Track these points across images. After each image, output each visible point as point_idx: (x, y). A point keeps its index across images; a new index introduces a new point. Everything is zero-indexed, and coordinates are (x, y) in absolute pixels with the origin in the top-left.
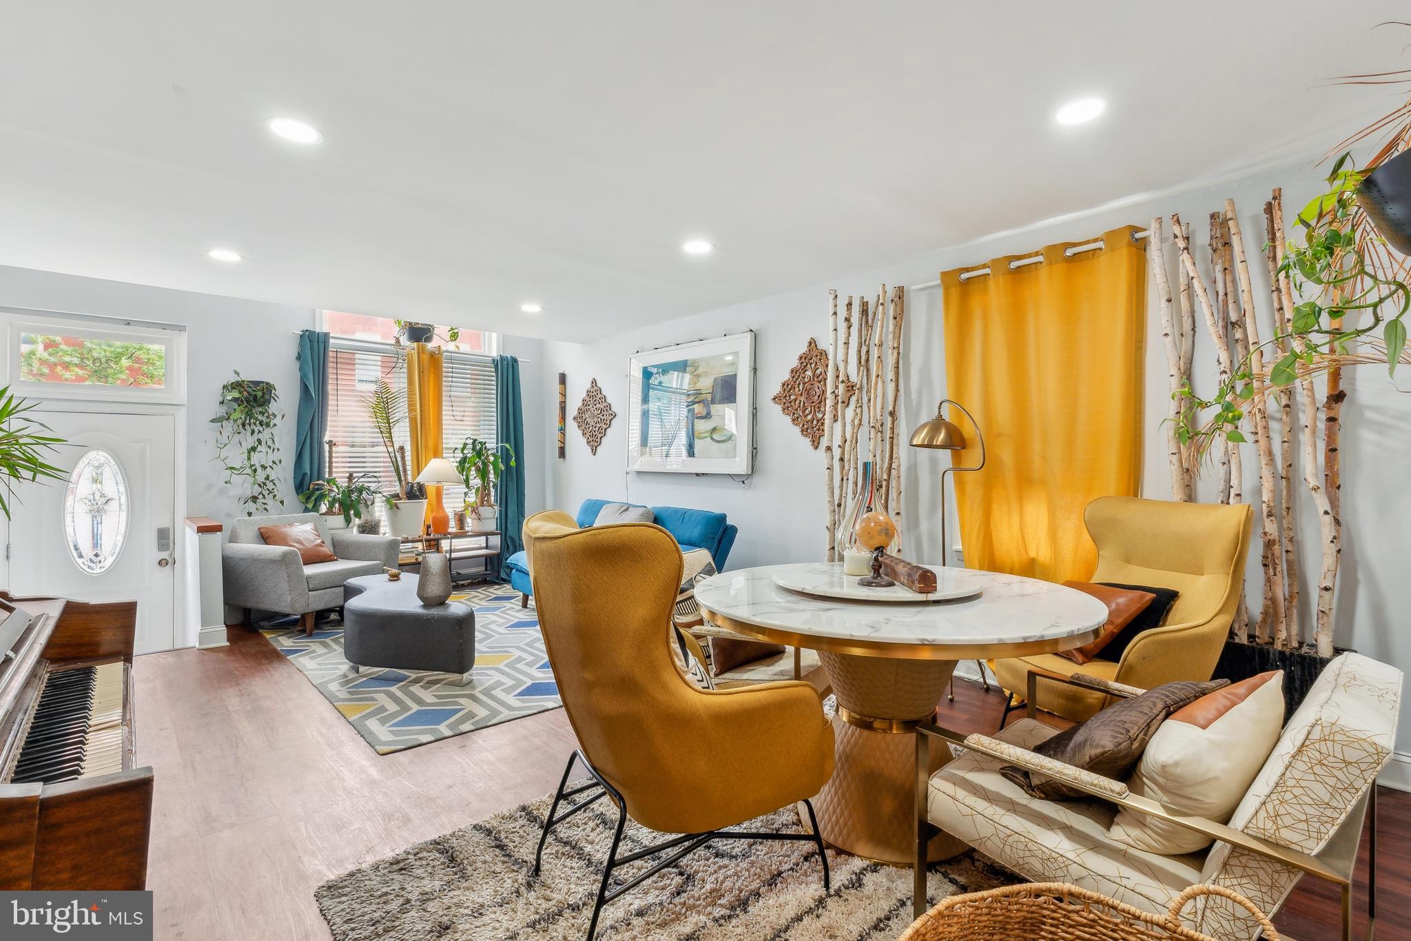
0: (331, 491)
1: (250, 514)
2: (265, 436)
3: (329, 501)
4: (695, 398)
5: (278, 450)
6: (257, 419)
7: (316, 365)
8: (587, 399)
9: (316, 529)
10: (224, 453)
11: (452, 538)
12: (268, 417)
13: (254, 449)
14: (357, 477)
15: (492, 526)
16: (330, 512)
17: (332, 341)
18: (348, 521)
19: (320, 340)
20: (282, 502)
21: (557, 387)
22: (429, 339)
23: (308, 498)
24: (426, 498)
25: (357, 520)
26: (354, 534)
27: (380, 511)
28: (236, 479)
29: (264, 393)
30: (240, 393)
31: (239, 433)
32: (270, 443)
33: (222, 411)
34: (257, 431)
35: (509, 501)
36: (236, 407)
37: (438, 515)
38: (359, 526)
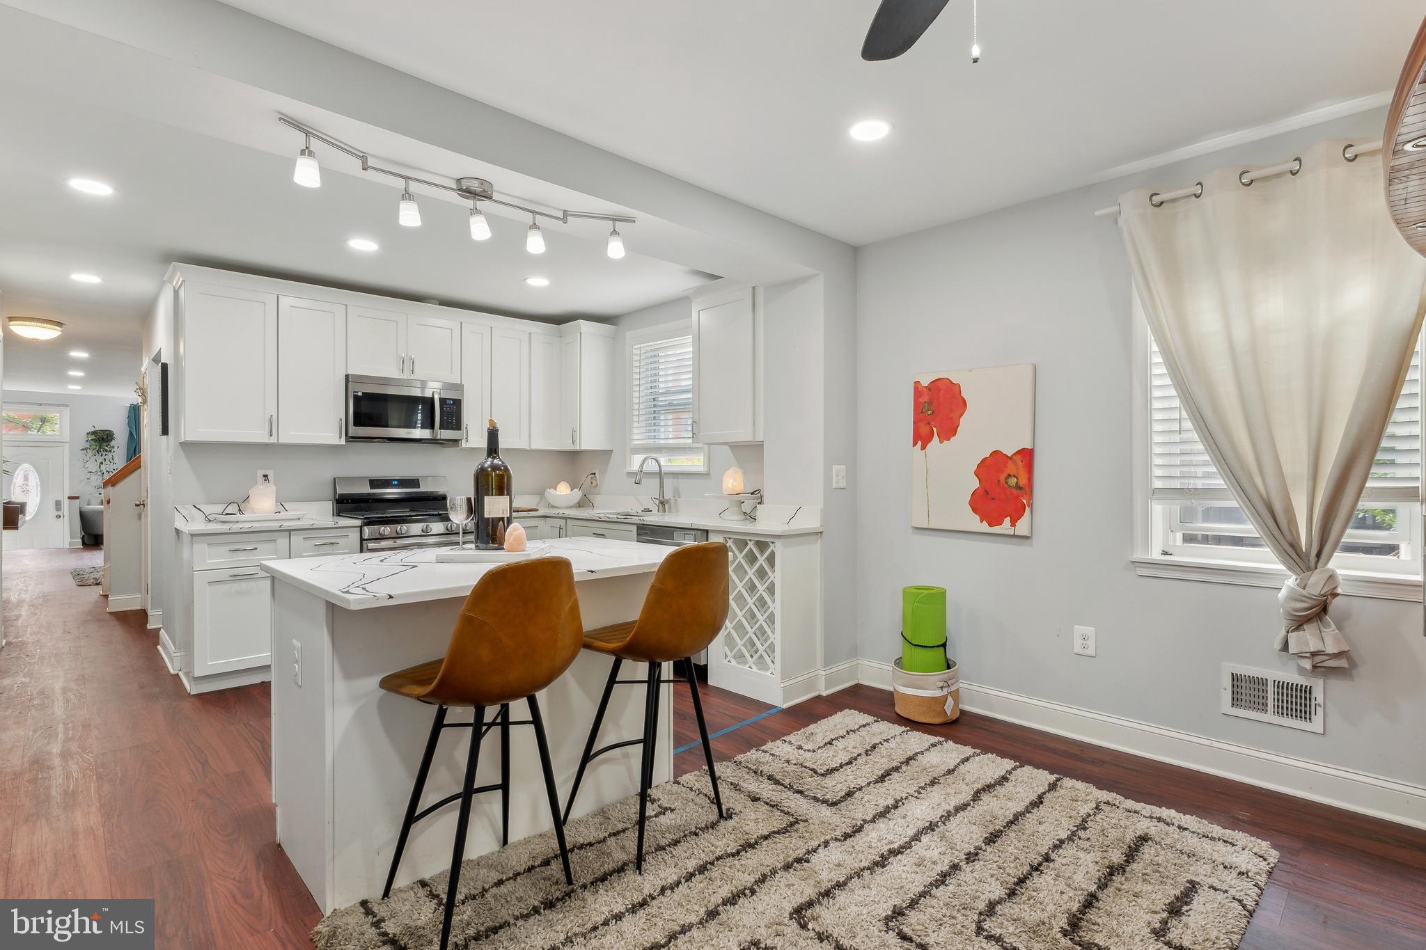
2: (109, 456)
5: (116, 462)
6: (104, 449)
10: (87, 465)
12: (110, 448)
13: (102, 463)
28: (93, 477)
29: (108, 436)
30: (96, 436)
31: (95, 455)
32: (111, 459)
33: (87, 445)
34: (104, 454)
36: (94, 443)
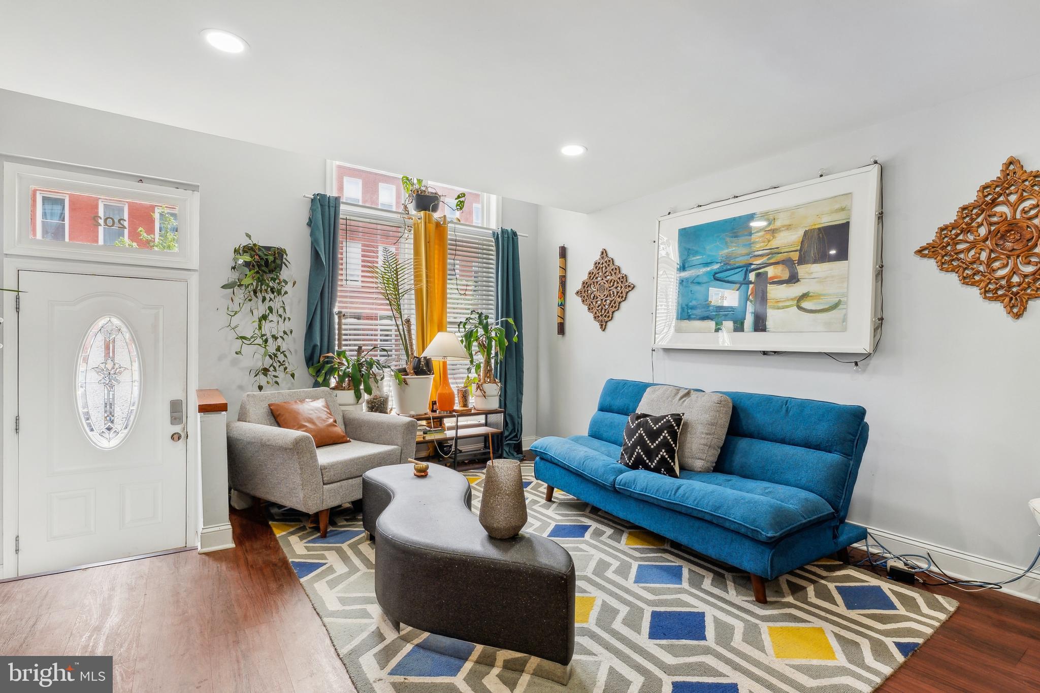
0: (341, 364)
1: (260, 388)
2: (276, 304)
3: (339, 375)
4: (769, 259)
5: (289, 319)
6: (268, 286)
7: (327, 231)
8: (595, 271)
9: (327, 406)
11: (458, 416)
12: (279, 284)
13: (265, 318)
14: (366, 350)
15: (494, 404)
16: (338, 387)
17: (343, 207)
18: (358, 396)
19: (331, 205)
20: (293, 376)
21: (557, 261)
22: (435, 209)
23: (318, 372)
24: (433, 374)
25: (366, 395)
26: (362, 412)
27: (388, 387)
28: (247, 350)
29: (275, 258)
30: (252, 257)
31: (250, 300)
32: (281, 311)
33: (234, 276)
34: (268, 299)
35: (508, 378)
36: (248, 273)
37: (444, 392)
38: (368, 402)
